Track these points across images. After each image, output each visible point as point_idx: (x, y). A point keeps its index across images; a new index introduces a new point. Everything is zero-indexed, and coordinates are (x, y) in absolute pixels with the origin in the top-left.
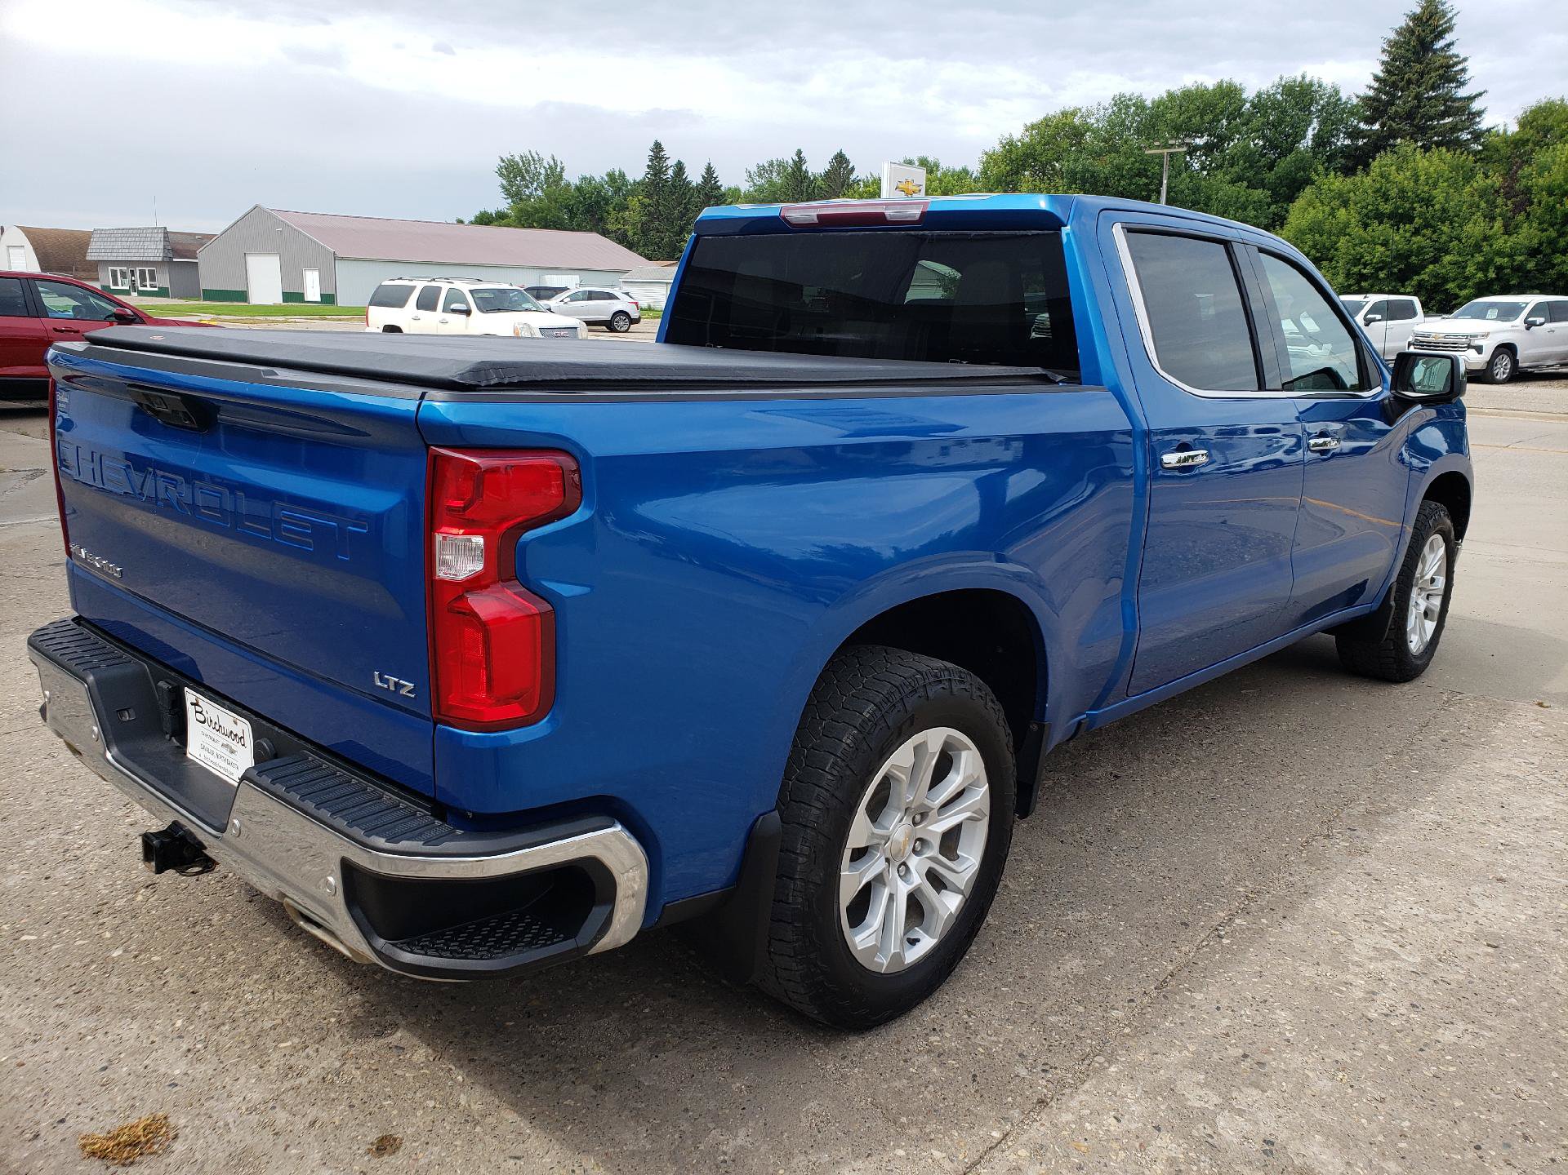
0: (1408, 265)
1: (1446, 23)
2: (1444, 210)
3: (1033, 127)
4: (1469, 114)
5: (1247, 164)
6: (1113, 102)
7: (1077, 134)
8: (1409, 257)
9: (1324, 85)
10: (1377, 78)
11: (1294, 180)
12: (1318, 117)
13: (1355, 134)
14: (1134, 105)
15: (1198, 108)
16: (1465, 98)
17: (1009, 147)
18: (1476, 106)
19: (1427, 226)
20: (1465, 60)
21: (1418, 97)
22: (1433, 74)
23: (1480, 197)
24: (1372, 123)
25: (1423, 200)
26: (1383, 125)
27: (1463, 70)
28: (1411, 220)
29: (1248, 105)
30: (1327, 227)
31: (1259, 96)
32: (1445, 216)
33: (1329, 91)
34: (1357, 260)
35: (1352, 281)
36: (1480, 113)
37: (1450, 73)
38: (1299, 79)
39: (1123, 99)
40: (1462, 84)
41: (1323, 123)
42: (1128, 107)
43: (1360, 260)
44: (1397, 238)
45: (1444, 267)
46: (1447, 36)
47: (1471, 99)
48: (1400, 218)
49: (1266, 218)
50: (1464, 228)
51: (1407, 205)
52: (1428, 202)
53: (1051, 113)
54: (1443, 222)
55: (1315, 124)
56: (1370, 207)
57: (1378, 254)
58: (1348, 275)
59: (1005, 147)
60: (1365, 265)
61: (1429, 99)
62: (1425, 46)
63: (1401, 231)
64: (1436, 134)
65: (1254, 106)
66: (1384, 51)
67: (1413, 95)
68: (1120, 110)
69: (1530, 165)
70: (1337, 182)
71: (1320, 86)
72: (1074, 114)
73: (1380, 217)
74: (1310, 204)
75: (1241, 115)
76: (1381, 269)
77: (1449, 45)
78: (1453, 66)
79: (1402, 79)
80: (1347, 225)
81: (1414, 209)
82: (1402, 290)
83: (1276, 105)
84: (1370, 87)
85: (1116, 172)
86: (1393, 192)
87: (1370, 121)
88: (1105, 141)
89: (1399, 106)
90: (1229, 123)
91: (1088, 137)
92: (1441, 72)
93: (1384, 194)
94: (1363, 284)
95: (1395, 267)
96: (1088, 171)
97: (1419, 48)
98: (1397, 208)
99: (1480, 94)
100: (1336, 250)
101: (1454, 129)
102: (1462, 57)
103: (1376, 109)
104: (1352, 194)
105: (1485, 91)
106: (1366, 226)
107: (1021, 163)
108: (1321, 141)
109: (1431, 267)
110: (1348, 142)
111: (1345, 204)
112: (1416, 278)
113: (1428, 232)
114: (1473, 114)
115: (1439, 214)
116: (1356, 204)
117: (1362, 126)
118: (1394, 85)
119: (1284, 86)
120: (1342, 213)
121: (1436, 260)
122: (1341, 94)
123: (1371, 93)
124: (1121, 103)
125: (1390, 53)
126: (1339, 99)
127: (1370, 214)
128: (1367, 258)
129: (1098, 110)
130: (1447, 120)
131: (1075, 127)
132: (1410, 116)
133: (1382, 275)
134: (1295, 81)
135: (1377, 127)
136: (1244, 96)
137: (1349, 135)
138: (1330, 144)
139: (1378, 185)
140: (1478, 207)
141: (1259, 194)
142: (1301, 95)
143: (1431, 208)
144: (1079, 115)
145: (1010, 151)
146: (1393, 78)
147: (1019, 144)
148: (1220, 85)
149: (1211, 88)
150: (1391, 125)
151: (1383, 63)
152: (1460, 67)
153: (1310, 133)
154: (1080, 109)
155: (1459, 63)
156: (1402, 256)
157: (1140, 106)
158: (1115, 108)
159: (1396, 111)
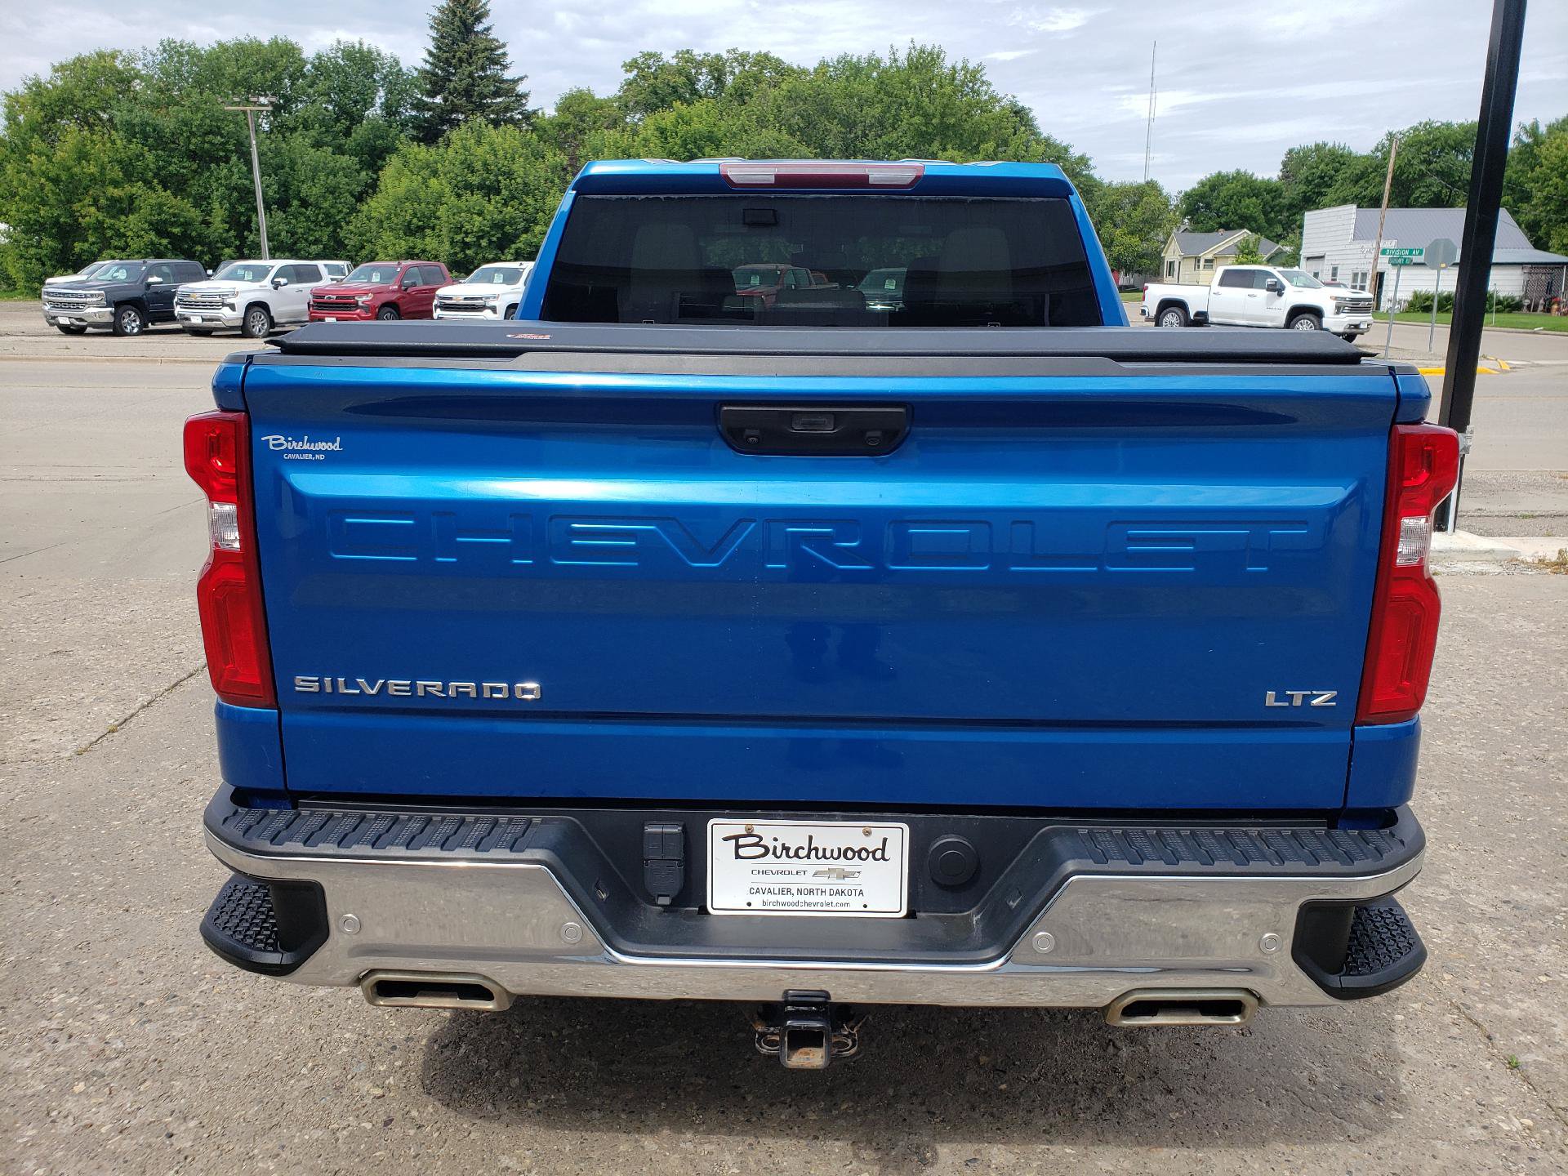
0: (504, 234)
1: (481, 7)
2: (526, 184)
3: (63, 68)
4: (517, 95)
5: (323, 129)
6: (161, 48)
7: (123, 80)
8: (503, 226)
9: (383, 55)
10: (431, 54)
11: (373, 148)
12: (382, 86)
13: (420, 106)
14: (188, 53)
15: (257, 64)
16: (511, 81)
17: (37, 89)
18: (521, 88)
19: (513, 198)
20: (504, 45)
21: (470, 75)
22: (480, 55)
23: (552, 172)
24: (433, 97)
25: (505, 173)
26: (445, 100)
27: (504, 54)
28: (498, 192)
29: (309, 66)
30: (422, 195)
31: (319, 57)
32: (527, 189)
33: (387, 61)
34: (459, 229)
35: (458, 249)
36: (525, 96)
37: (493, 56)
38: (357, 46)
39: (173, 45)
40: (505, 67)
41: (389, 92)
42: (181, 54)
43: (460, 228)
44: (491, 208)
45: (536, 236)
46: (484, 20)
47: (516, 81)
48: (490, 190)
49: (358, 185)
50: (546, 201)
51: (492, 177)
52: (509, 175)
53: (85, 53)
54: (527, 195)
55: (382, 93)
56: (459, 178)
57: (477, 224)
58: (452, 243)
59: (30, 89)
60: (467, 234)
61: (481, 78)
62: (467, 29)
63: (493, 202)
64: (493, 112)
65: (316, 68)
66: (432, 27)
67: (466, 73)
68: (171, 57)
69: (584, 146)
70: (421, 152)
71: (379, 55)
72: (114, 57)
73: (469, 187)
74: (400, 173)
75: (304, 76)
76: (482, 237)
77: (488, 29)
78: (495, 50)
79: (454, 56)
80: (441, 195)
81: (499, 182)
82: (503, 257)
83: (338, 69)
84: (427, 62)
85: (185, 128)
86: (478, 165)
87: (432, 94)
88: (161, 91)
89: (455, 83)
90: (293, 84)
91: (137, 85)
92: (486, 54)
93: (469, 166)
94: (468, 252)
95: (493, 236)
96: (147, 124)
97: (463, 29)
98: (484, 180)
99: (521, 79)
100: (438, 218)
101: (507, 109)
102: (501, 42)
103: (434, 84)
104: (439, 165)
105: (526, 76)
106: (459, 196)
107: (57, 109)
108: (390, 110)
109: (525, 236)
110: (414, 113)
111: (435, 173)
112: (513, 246)
113: (515, 203)
114: (520, 96)
115: (521, 187)
116: (445, 174)
117: (425, 99)
118: (447, 62)
119: (343, 51)
120: (433, 182)
121: (526, 230)
122: (401, 65)
123: (428, 67)
124: (172, 50)
125: (438, 30)
126: (400, 70)
127: (460, 185)
128: (468, 227)
129: (145, 55)
130: (499, 100)
131: (119, 73)
132: (468, 93)
133: (484, 243)
134: (353, 47)
135: (438, 100)
136: (304, 56)
137: (415, 107)
138: (400, 113)
139: (463, 157)
140: (552, 182)
141: (345, 160)
142: (362, 61)
143: (513, 181)
144: (120, 58)
145: (39, 94)
146: (445, 55)
147: (49, 86)
148: (274, 43)
149: (266, 43)
150: (452, 101)
151: (434, 38)
152: (500, 51)
153: (378, 101)
154: (120, 52)
155: (500, 47)
156: (497, 226)
157: (194, 55)
158: (165, 55)
159: (455, 88)
